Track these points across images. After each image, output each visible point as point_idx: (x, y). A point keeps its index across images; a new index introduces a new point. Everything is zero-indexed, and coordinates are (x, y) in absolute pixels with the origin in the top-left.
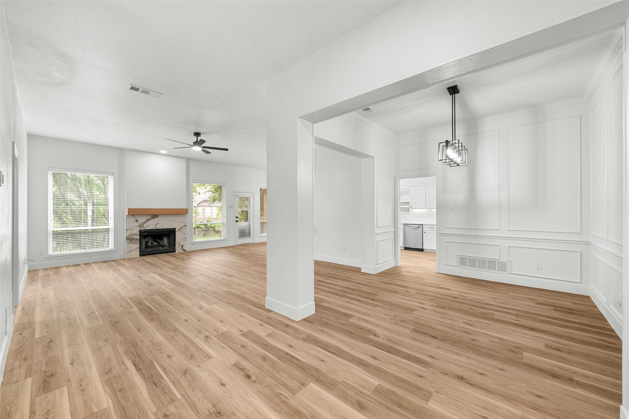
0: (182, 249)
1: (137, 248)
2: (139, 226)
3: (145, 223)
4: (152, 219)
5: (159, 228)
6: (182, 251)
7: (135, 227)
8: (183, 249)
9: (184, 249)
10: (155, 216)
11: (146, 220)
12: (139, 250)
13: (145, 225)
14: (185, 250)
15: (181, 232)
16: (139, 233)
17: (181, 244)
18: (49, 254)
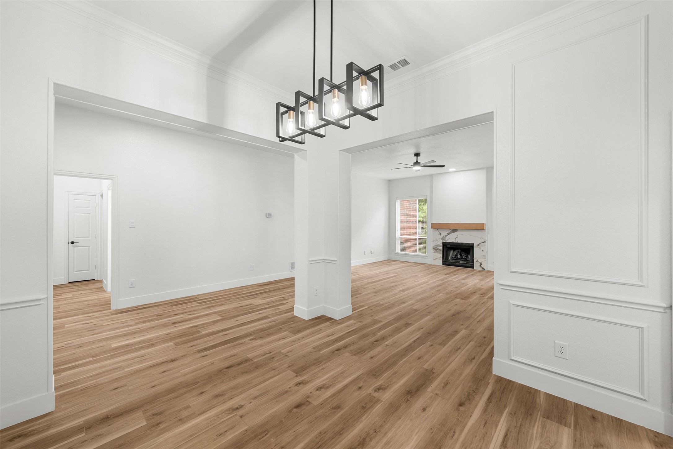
0: (481, 266)
1: (440, 257)
2: (442, 239)
3: (446, 236)
4: (452, 233)
5: (458, 242)
6: (481, 269)
7: (439, 239)
8: (482, 267)
9: (483, 267)
10: (455, 230)
11: (447, 234)
12: (442, 259)
13: (446, 238)
14: (483, 268)
15: (480, 248)
16: (442, 244)
17: (480, 261)
18: (397, 251)
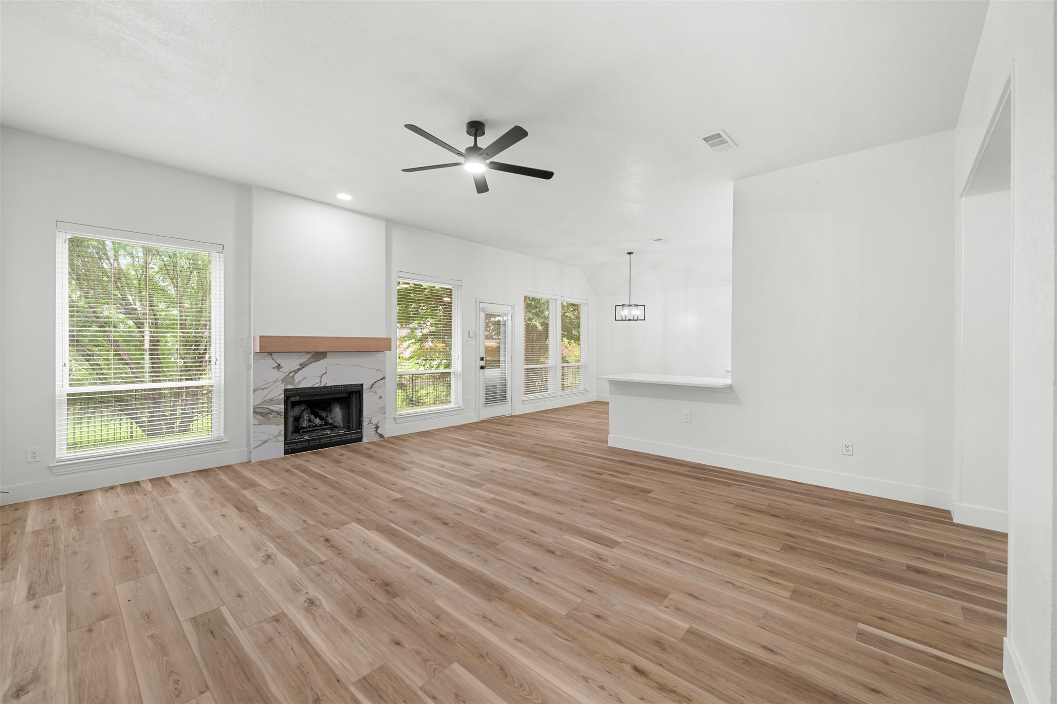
0: (377, 432)
1: (279, 435)
2: (285, 380)
3: (296, 372)
4: (312, 363)
5: (327, 385)
6: (376, 439)
7: (275, 382)
8: (379, 433)
9: (381, 433)
10: (319, 355)
11: (300, 365)
12: (282, 438)
13: (296, 377)
14: (381, 436)
15: (375, 392)
16: (282, 396)
17: (374, 421)
18: (57, 456)
